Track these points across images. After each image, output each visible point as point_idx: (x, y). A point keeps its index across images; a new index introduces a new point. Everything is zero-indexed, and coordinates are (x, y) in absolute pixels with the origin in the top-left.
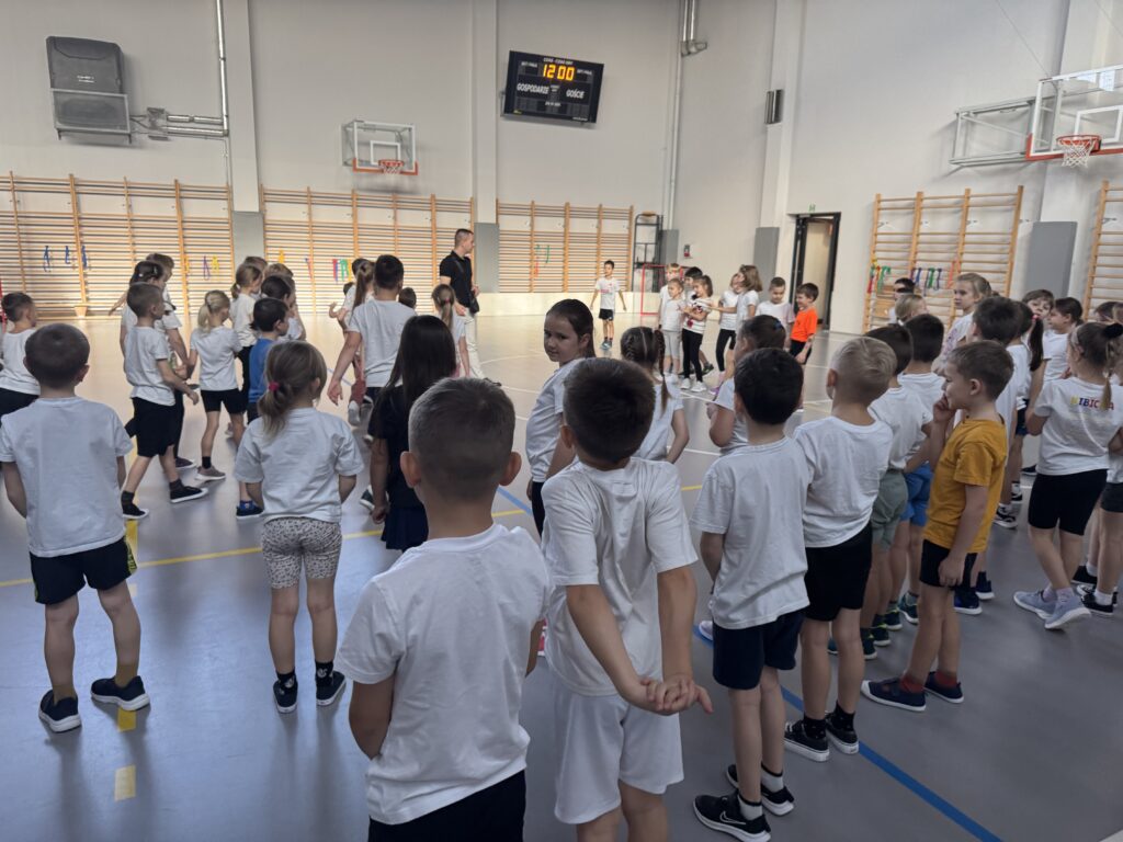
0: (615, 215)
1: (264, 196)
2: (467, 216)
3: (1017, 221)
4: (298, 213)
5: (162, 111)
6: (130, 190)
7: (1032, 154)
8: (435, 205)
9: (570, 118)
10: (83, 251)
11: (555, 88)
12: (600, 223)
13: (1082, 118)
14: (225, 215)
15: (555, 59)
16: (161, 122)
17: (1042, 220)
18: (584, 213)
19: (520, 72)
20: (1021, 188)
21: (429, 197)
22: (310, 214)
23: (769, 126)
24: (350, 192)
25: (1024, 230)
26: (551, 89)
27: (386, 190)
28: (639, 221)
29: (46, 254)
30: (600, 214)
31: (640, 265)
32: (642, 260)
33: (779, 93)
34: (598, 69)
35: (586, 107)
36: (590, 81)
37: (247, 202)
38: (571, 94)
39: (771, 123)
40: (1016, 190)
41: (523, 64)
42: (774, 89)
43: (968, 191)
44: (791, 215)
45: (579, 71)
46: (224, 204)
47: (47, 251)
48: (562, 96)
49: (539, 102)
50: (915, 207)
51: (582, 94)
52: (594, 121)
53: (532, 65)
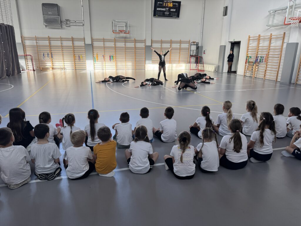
0: (185, 42)
1: (92, 40)
2: (144, 44)
3: (283, 42)
4: (101, 44)
5: (68, 20)
6: (61, 39)
7: (286, 23)
9: (172, 17)
10: (52, 54)
11: (167, 9)
12: (180, 45)
14: (83, 45)
16: (68, 23)
17: (289, 42)
18: (176, 42)
21: (134, 39)
22: (104, 44)
24: (114, 39)
25: (285, 46)
26: (166, 9)
27: (123, 38)
28: (192, 44)
30: (180, 42)
32: (192, 55)
34: (179, 3)
35: (176, 14)
37: (89, 42)
38: (172, 10)
39: (224, 16)
40: (283, 34)
41: (158, 3)
42: (225, 6)
43: (271, 34)
44: (229, 42)
45: (174, 4)
46: (83, 42)
47: (44, 54)
48: (169, 11)
49: (163, 13)
50: (259, 39)
51: (175, 10)
52: (179, 17)
53: (161, 3)
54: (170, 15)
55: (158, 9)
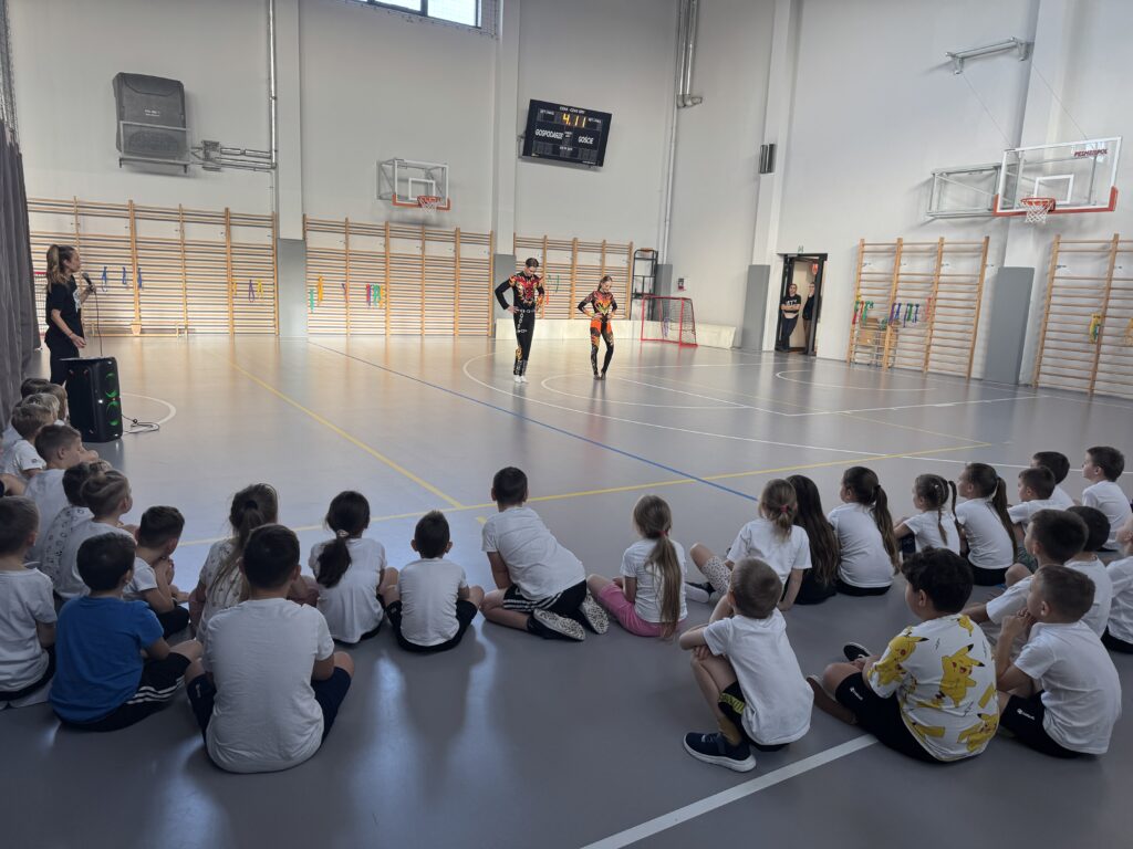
0: (616, 249)
1: (307, 225)
2: (487, 248)
3: (984, 265)
4: (334, 241)
5: (216, 144)
6: (182, 216)
7: (999, 211)
8: (458, 237)
9: (581, 162)
10: (139, 273)
11: (569, 134)
12: (603, 257)
13: (1040, 183)
14: (269, 242)
15: (570, 108)
16: (213, 154)
17: (1006, 265)
18: (589, 248)
19: (539, 118)
20: (988, 238)
21: (453, 230)
22: (347, 244)
23: (762, 175)
24: (383, 224)
25: (990, 273)
26: (565, 135)
27: (415, 222)
28: (637, 256)
29: (104, 275)
30: (603, 248)
31: (637, 295)
32: (639, 291)
33: (772, 146)
34: (606, 118)
35: (595, 153)
36: (599, 129)
37: (291, 230)
38: (583, 140)
39: (765, 172)
40: (983, 240)
41: (542, 111)
42: (767, 143)
43: (942, 239)
44: (780, 255)
45: (590, 120)
46: (269, 231)
47: (105, 272)
48: (574, 142)
49: (554, 147)
50: (896, 251)
51: (591, 141)
52: (601, 165)
53: (550, 113)
54: (576, 157)
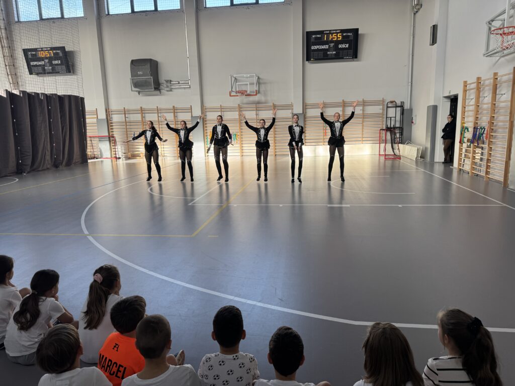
0: (373, 103)
1: (204, 109)
2: (289, 111)
3: (512, 92)
5: (170, 81)
6: (158, 111)
9: (343, 58)
11: (332, 45)
14: (190, 118)
15: (330, 31)
16: (169, 84)
19: (312, 40)
21: (272, 104)
26: (329, 46)
27: (253, 103)
28: (389, 105)
34: (355, 31)
35: (351, 52)
36: (352, 38)
37: (197, 112)
38: (342, 46)
39: (433, 44)
40: (513, 70)
41: (313, 36)
42: (433, 24)
44: (449, 97)
45: (344, 34)
48: (336, 48)
49: (324, 53)
50: (476, 88)
51: (347, 46)
52: (356, 57)
53: (318, 36)
54: (339, 56)
55: (313, 48)
